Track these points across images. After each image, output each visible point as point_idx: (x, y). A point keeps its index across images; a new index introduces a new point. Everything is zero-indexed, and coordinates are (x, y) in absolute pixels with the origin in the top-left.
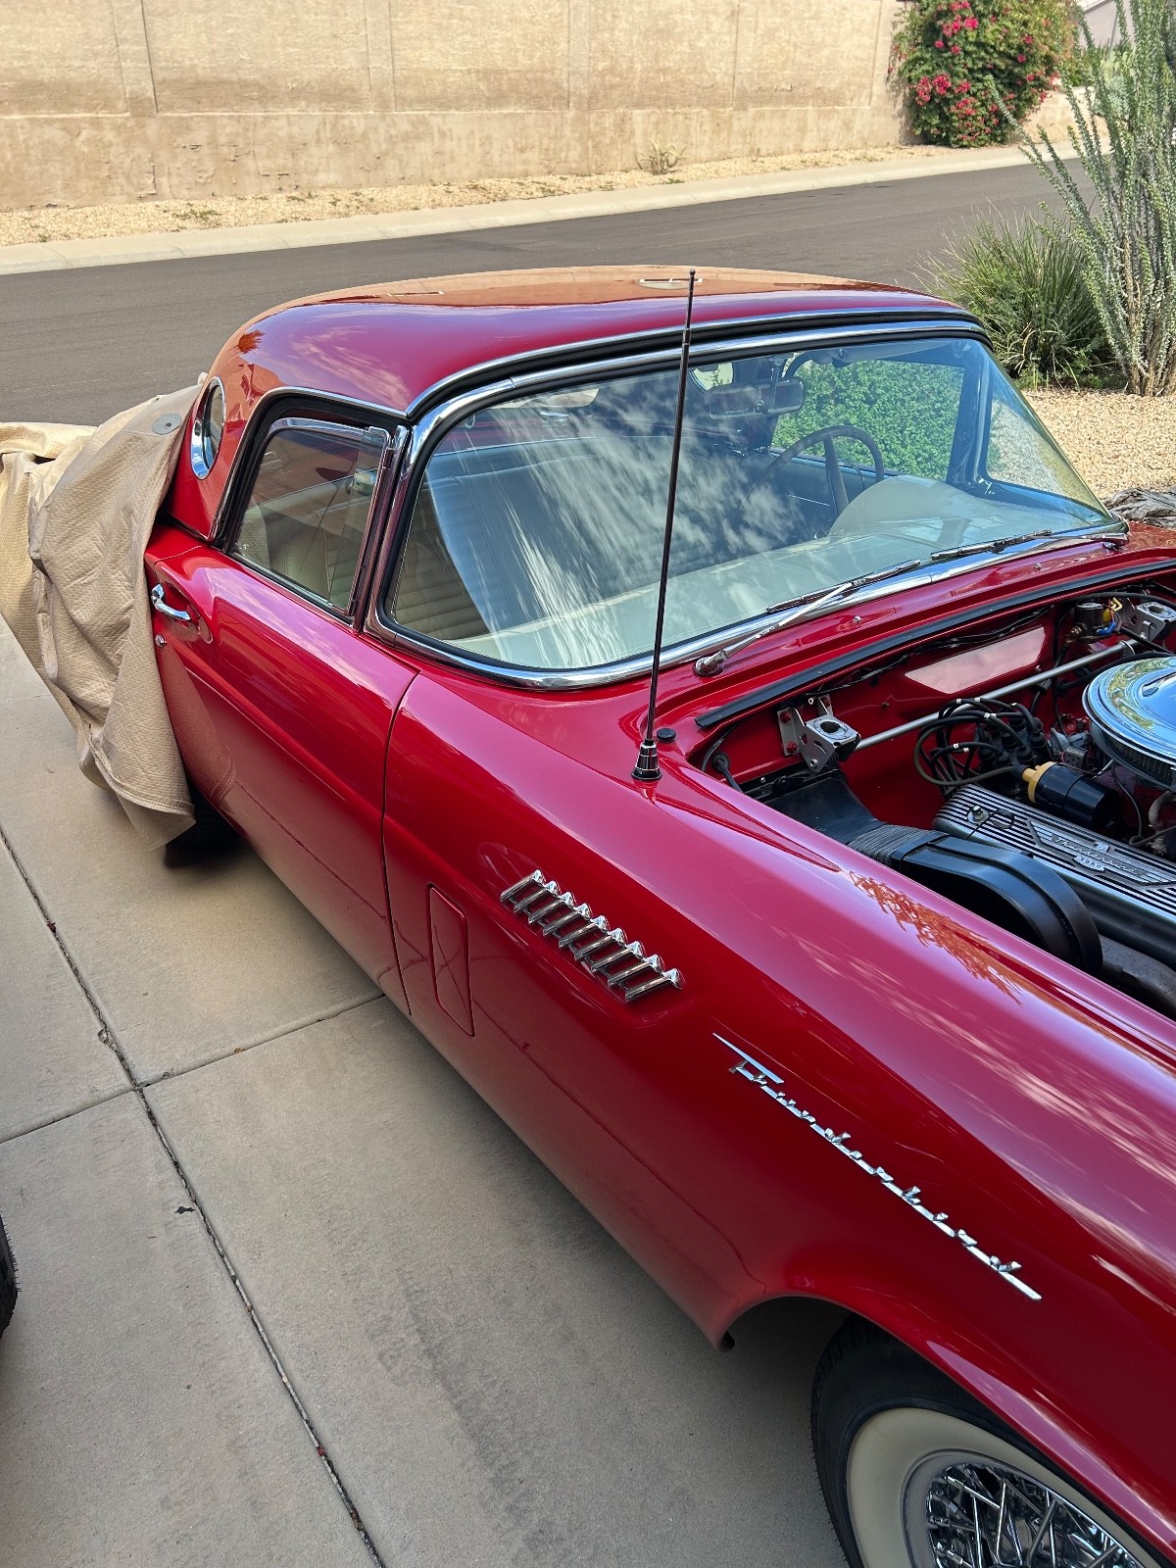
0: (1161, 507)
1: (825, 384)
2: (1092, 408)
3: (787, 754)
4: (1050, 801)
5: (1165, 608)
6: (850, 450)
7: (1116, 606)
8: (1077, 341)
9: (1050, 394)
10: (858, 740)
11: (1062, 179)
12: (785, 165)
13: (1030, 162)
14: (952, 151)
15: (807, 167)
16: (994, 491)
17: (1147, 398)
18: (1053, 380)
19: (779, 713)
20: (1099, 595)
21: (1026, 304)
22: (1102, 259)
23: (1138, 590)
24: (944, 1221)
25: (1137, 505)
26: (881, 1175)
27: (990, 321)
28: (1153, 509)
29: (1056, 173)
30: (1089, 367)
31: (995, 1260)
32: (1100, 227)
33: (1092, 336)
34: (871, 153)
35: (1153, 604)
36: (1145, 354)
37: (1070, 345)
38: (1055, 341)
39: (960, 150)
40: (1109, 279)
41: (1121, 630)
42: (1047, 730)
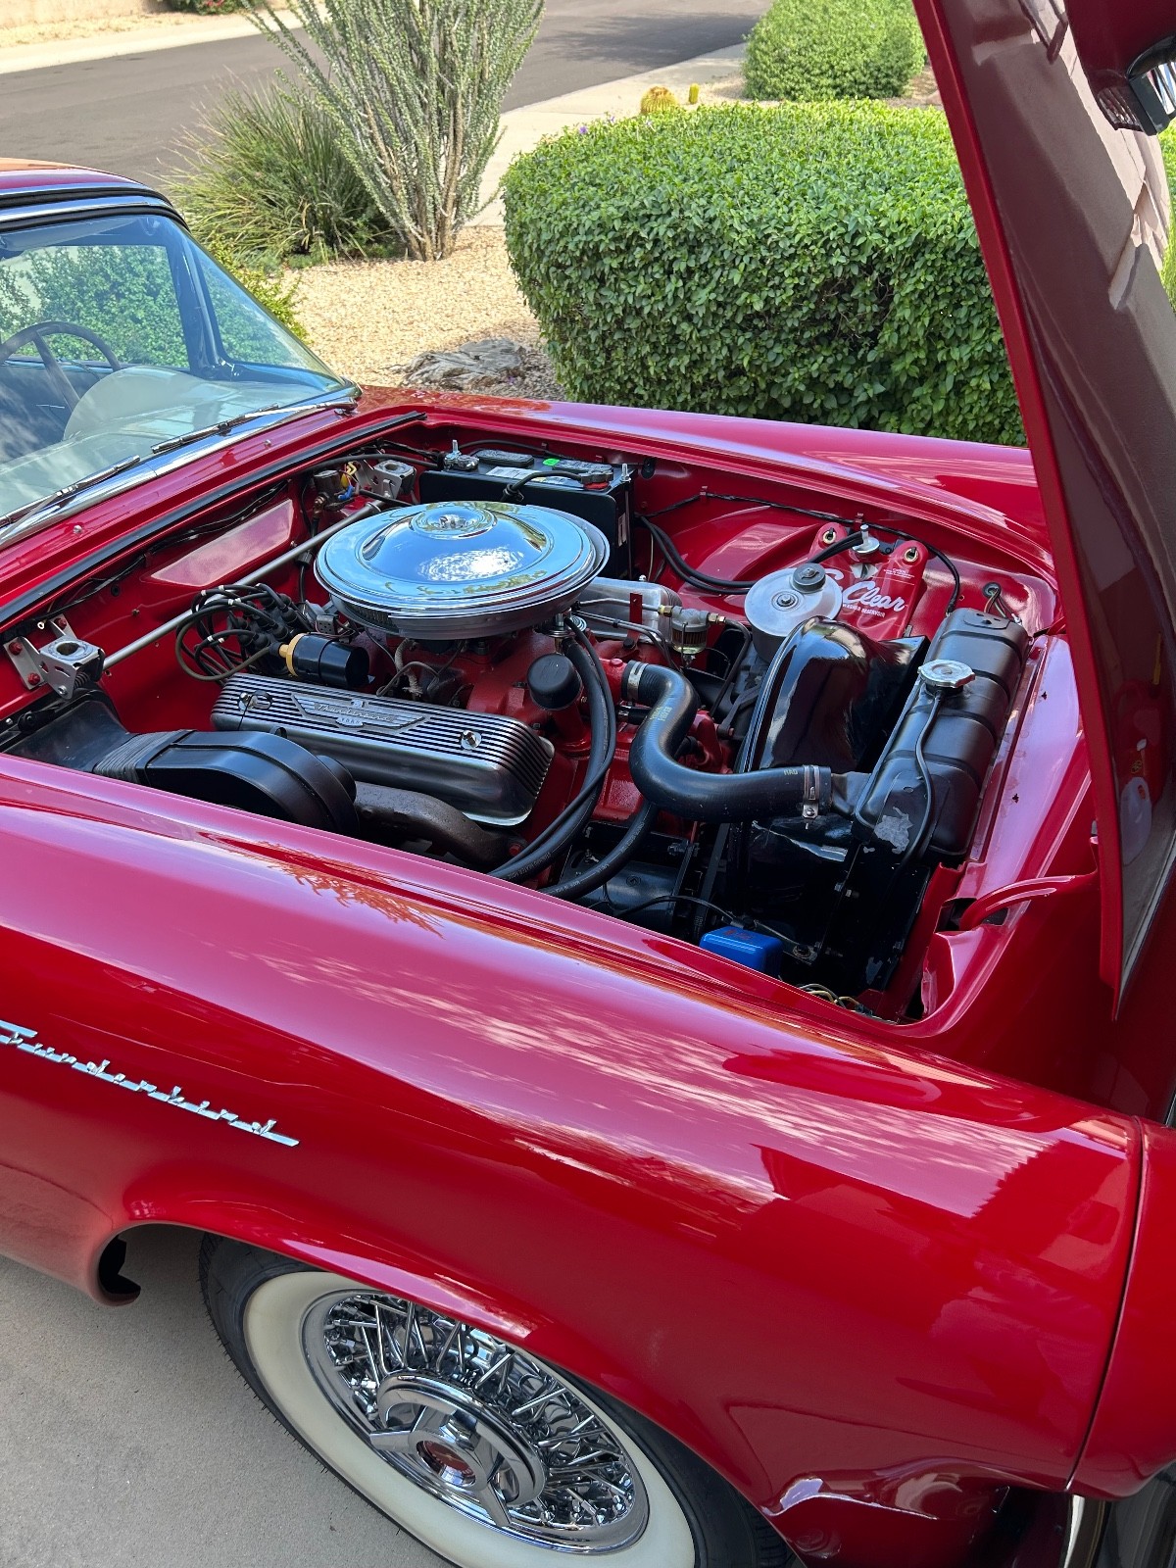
0: (454, 366)
1: (98, 279)
2: (383, 277)
3: (30, 687)
4: (308, 671)
5: (400, 464)
6: (146, 347)
7: (351, 470)
8: (353, 210)
9: (342, 267)
10: (102, 657)
11: (291, 45)
12: (20, 38)
13: (259, 32)
14: (201, 18)
15: (46, 39)
16: (239, 371)
17: (429, 263)
18: (342, 253)
19: (6, 646)
20: (332, 461)
21: (295, 177)
22: (350, 126)
23: (373, 451)
24: (207, 1109)
25: (433, 367)
26: (146, 1088)
27: (264, 197)
28: (447, 369)
29: (283, 39)
30: (370, 236)
31: (256, 1125)
32: (339, 92)
33: (366, 206)
34: (115, 22)
35: (390, 462)
36: (415, 218)
37: (347, 216)
38: (332, 213)
39: (209, 17)
40: (364, 147)
41: (361, 493)
42: (299, 605)
